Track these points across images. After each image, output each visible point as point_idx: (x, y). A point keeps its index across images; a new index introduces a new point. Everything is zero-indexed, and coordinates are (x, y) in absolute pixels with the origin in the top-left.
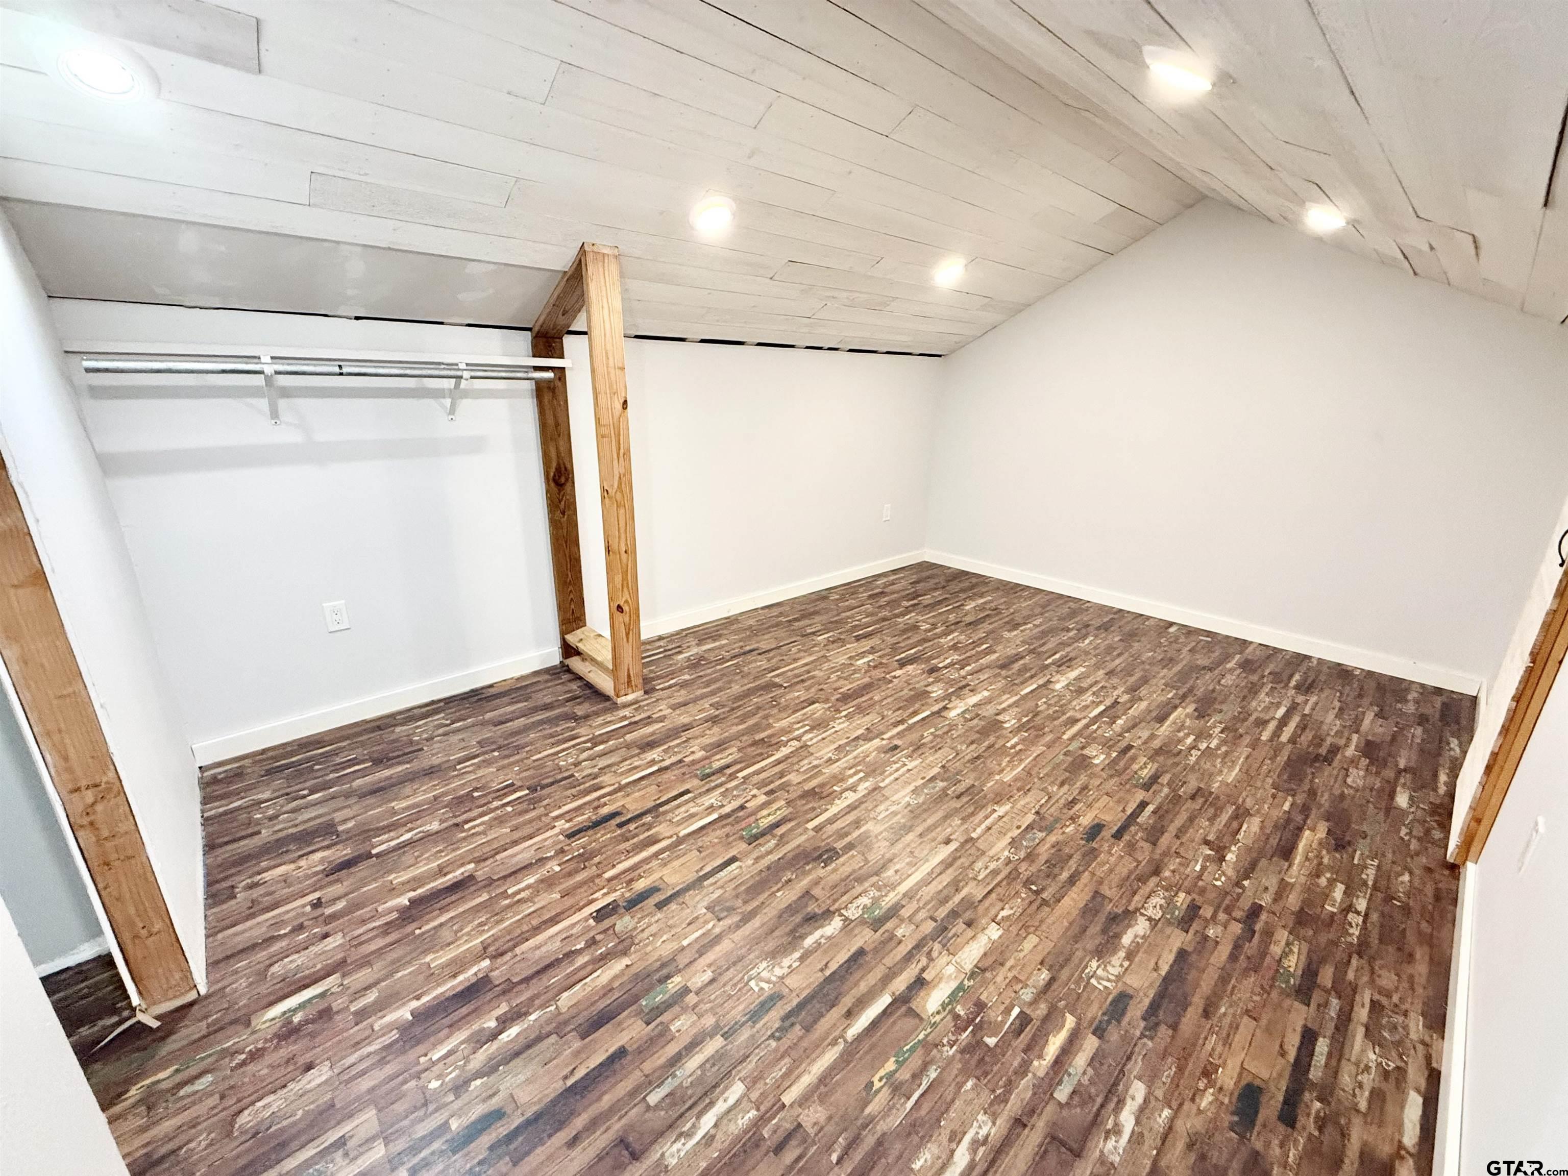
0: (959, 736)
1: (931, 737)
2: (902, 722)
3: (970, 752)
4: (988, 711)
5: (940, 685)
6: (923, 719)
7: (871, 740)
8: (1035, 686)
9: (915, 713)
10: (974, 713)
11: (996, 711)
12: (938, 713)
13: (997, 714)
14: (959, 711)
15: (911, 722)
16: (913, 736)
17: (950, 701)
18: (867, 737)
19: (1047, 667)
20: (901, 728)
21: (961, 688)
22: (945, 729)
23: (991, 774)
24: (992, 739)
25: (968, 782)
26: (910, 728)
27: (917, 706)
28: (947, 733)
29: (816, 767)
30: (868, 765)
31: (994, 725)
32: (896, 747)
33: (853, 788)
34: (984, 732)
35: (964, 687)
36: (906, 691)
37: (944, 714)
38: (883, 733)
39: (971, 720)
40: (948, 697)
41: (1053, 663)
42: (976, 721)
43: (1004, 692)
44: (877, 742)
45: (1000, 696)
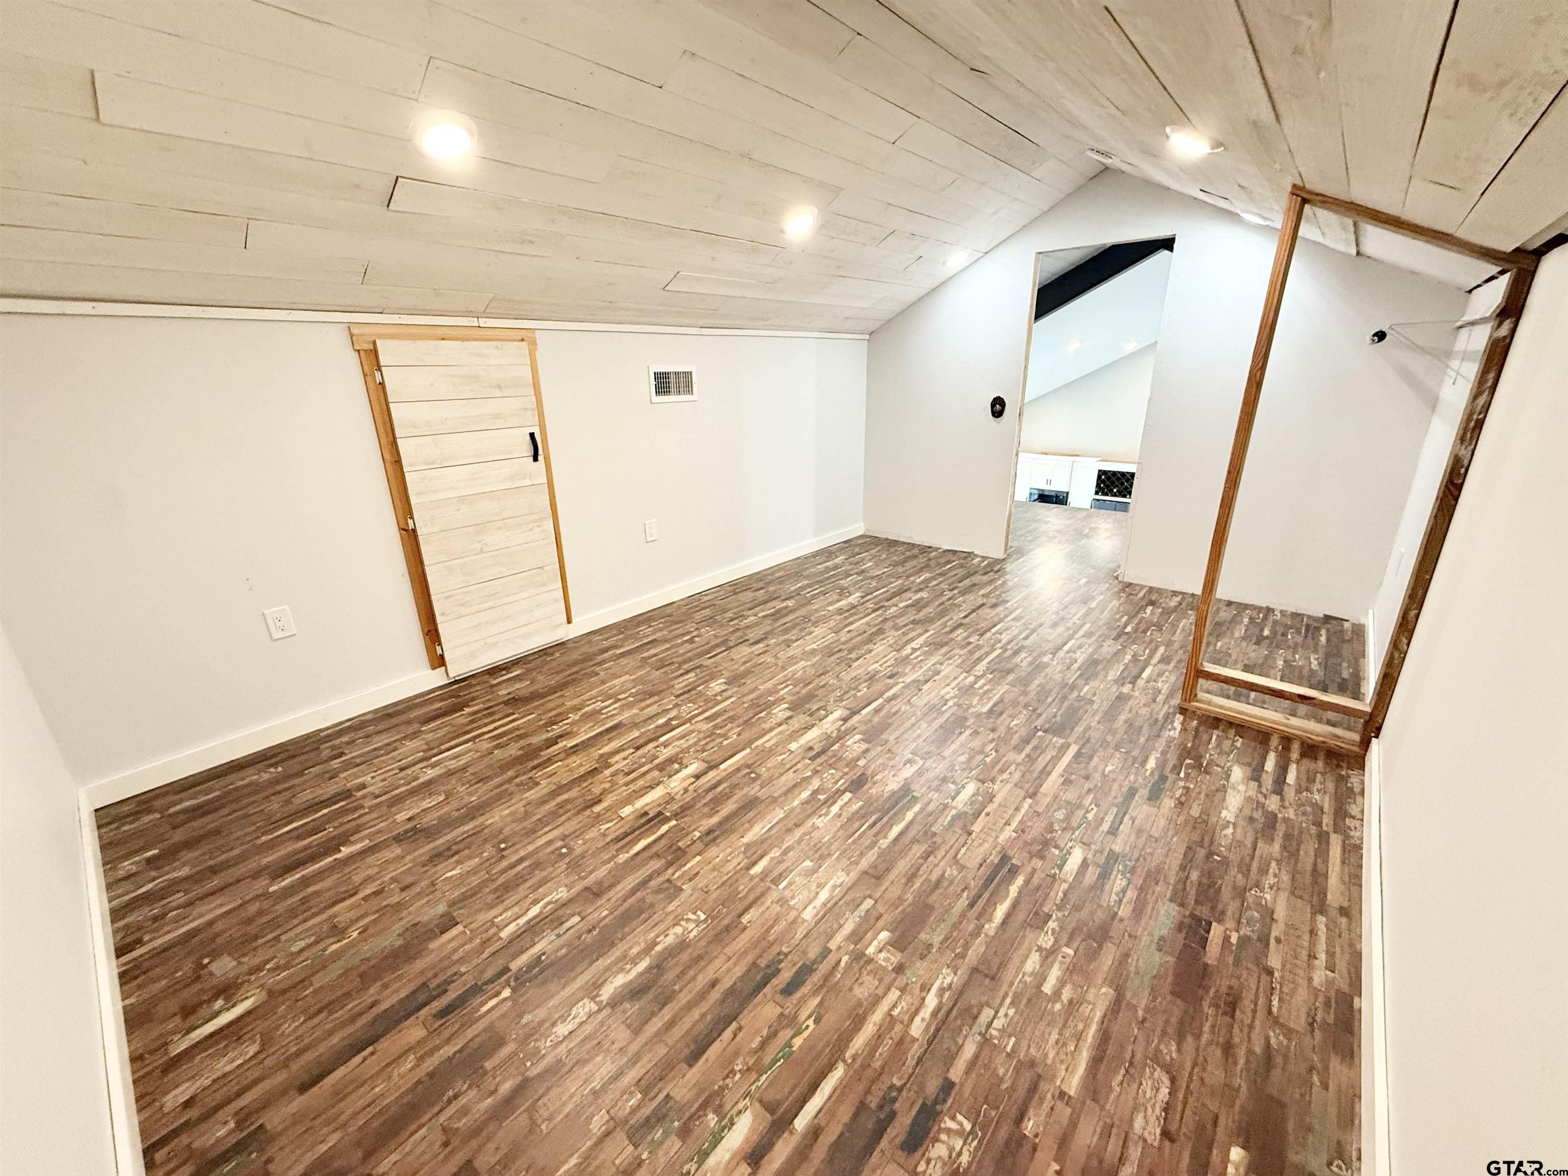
0: (834, 691)
1: (860, 687)
2: (890, 700)
3: (830, 679)
4: (801, 720)
5: (849, 755)
6: (869, 704)
7: (914, 681)
8: (722, 767)
9: (877, 711)
10: (816, 718)
11: (790, 722)
12: (854, 713)
13: (790, 717)
14: (831, 718)
15: (880, 701)
16: (877, 687)
17: (839, 730)
18: (918, 685)
19: (676, 815)
20: (889, 694)
21: (823, 752)
22: (846, 697)
23: (812, 665)
24: (804, 691)
25: (832, 658)
26: (881, 694)
27: (876, 720)
28: (846, 693)
29: (949, 659)
30: (909, 663)
31: (795, 707)
32: (890, 677)
33: (914, 650)
34: (810, 697)
35: (818, 755)
36: (892, 738)
37: (846, 713)
38: (904, 687)
39: (818, 709)
40: (841, 737)
41: (668, 819)
42: (815, 708)
43: (771, 749)
44: (908, 680)
45: (777, 745)
